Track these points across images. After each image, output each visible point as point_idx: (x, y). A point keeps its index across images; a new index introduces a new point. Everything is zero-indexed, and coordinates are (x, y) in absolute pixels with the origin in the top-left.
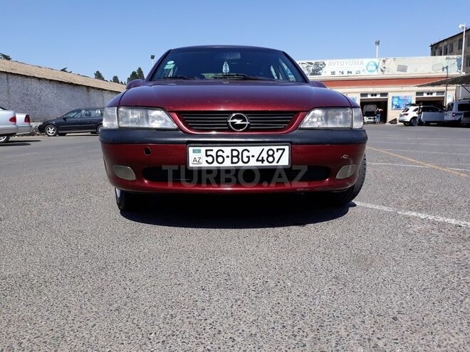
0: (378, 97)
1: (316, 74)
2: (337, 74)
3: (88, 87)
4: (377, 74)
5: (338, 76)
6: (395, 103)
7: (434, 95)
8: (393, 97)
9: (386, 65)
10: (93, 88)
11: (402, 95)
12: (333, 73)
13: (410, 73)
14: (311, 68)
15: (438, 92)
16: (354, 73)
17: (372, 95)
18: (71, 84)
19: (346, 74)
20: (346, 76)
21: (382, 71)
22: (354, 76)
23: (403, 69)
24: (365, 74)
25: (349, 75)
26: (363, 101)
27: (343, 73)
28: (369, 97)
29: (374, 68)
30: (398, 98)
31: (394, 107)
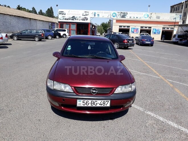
0: (148, 28)
1: (124, 17)
2: (132, 18)
3: (30, 19)
4: (148, 19)
5: (132, 19)
6: (154, 31)
7: (170, 29)
8: (153, 29)
9: (152, 15)
10: (32, 19)
11: (157, 28)
12: (130, 17)
13: (161, 19)
14: (122, 15)
15: (171, 28)
16: (139, 18)
17: (145, 28)
18: (23, 17)
19: (135, 18)
20: (135, 19)
21: (150, 18)
22: (138, 19)
23: (158, 17)
24: (143, 19)
25: (137, 18)
26: (141, 30)
27: (134, 18)
28: (144, 28)
29: (147, 16)
30: (155, 29)
31: (153, 33)
